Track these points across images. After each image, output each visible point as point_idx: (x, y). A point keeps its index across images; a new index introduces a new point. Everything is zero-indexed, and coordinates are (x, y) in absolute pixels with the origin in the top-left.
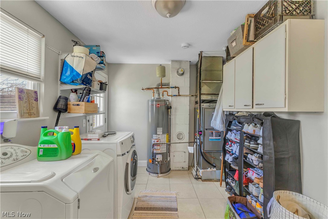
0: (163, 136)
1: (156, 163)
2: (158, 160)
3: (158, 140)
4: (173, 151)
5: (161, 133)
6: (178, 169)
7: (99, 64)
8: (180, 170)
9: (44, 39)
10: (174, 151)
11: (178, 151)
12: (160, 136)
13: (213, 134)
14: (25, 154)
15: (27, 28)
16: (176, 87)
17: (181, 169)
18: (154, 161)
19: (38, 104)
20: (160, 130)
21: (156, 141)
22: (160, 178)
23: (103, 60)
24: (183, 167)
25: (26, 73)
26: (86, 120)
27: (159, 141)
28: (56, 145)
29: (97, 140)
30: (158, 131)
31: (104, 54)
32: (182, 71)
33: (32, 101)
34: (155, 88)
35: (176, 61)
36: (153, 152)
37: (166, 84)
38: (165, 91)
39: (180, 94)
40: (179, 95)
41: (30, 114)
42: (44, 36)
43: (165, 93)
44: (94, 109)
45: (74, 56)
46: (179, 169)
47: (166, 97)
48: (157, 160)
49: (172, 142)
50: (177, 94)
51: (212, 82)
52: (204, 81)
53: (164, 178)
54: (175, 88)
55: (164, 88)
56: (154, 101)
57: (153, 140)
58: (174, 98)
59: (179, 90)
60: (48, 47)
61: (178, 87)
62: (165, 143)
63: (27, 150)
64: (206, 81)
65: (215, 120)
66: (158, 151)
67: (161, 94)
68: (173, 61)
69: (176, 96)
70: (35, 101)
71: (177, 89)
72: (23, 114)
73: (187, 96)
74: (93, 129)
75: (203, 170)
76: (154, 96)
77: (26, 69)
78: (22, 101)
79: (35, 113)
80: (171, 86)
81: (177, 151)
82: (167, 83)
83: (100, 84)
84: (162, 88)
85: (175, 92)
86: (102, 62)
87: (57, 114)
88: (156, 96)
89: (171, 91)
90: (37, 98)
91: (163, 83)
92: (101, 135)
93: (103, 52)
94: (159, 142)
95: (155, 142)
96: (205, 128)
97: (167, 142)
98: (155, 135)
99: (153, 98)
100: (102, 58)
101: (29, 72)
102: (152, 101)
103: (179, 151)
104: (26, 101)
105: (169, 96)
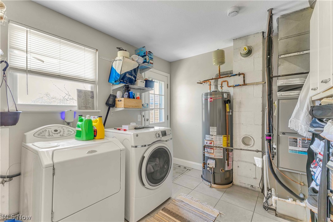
0: (218, 137)
1: (208, 169)
2: (210, 166)
3: (211, 142)
4: (237, 160)
5: (215, 134)
6: (244, 185)
7: (143, 63)
8: (247, 188)
9: (97, 53)
10: (239, 161)
11: (244, 161)
12: (213, 137)
13: (297, 142)
14: (70, 133)
15: (84, 47)
16: (239, 74)
17: (249, 187)
18: (205, 166)
19: (93, 100)
20: (213, 130)
21: (209, 142)
22: (213, 189)
23: (146, 59)
24: (252, 186)
25: (84, 79)
26: (141, 115)
27: (213, 143)
28: (80, 128)
29: (123, 130)
30: (210, 131)
31: (150, 53)
32: (246, 49)
33: (88, 98)
34: (212, 79)
35: (240, 38)
36: (204, 155)
37: (228, 73)
38: (224, 81)
39: (247, 82)
40: (245, 84)
41: (86, 107)
42: (97, 50)
43: (225, 84)
44: (137, 105)
45: (117, 60)
46: (247, 186)
47: (225, 89)
48: (208, 165)
49: (235, 146)
50: (242, 83)
51: (302, 53)
52: (282, 56)
53: (218, 190)
54: (239, 76)
55: (222, 78)
56: (209, 95)
57: (206, 141)
58: (237, 89)
59: (244, 77)
60: (101, 58)
61: (242, 74)
62: (221, 147)
63: (72, 131)
64: (287, 55)
65: (297, 117)
66: (212, 155)
67: (219, 86)
68: (235, 40)
69: (241, 85)
70: (91, 99)
71: (242, 76)
72: (80, 107)
73: (257, 84)
74: (149, 124)
75: (277, 198)
76: (210, 89)
77: (84, 76)
78: (80, 98)
79: (91, 107)
80: (234, 73)
81: (242, 161)
82: (230, 71)
83: (145, 82)
84: (220, 78)
85: (239, 80)
86: (145, 60)
87: (107, 108)
88: (213, 89)
89: (232, 81)
90: (93, 96)
91: (222, 72)
92: (133, 128)
93: (149, 52)
94: (212, 145)
95: (208, 144)
96: (280, 130)
97: (224, 146)
98: (208, 136)
99: (209, 91)
100: (145, 57)
101: (85, 78)
102: (207, 94)
103: (246, 162)
104: (84, 98)
105: (230, 87)
